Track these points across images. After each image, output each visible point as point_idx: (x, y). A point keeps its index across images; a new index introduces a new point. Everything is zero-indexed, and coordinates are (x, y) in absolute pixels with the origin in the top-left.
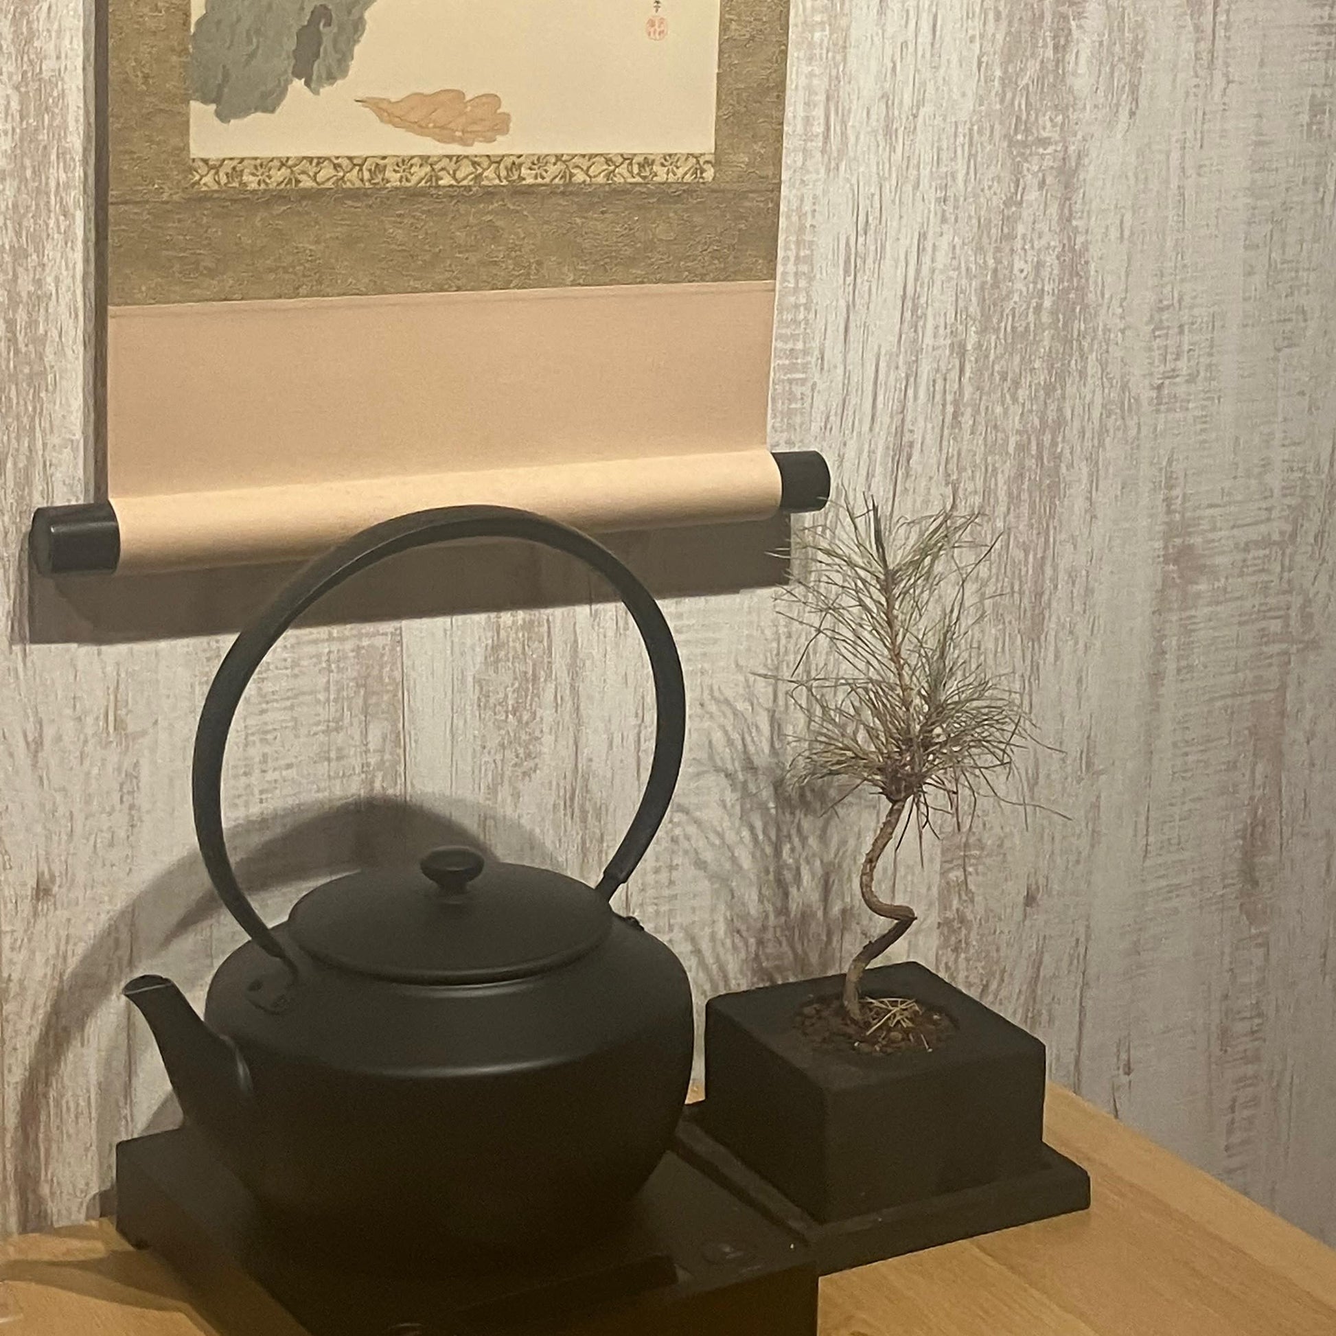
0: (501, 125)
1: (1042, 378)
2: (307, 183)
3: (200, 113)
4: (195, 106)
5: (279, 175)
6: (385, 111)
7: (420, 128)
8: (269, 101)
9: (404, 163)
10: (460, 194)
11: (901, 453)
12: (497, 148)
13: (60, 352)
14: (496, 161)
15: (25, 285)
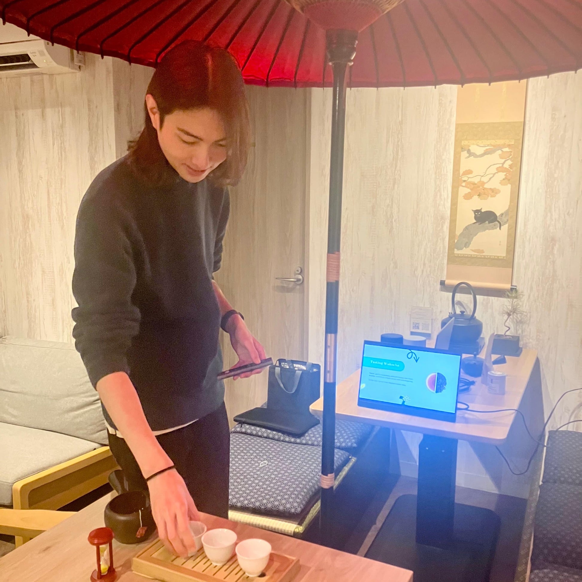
0: (484, 252)
1: (550, 283)
2: (465, 256)
3: (455, 250)
4: (455, 249)
5: (462, 255)
6: (473, 250)
7: (475, 252)
8: (462, 249)
9: (474, 255)
10: (479, 258)
11: (531, 288)
12: (484, 254)
13: (445, 268)
14: (483, 255)
15: (442, 262)
